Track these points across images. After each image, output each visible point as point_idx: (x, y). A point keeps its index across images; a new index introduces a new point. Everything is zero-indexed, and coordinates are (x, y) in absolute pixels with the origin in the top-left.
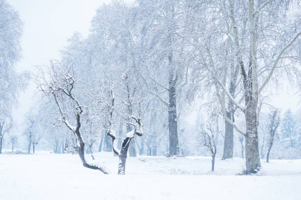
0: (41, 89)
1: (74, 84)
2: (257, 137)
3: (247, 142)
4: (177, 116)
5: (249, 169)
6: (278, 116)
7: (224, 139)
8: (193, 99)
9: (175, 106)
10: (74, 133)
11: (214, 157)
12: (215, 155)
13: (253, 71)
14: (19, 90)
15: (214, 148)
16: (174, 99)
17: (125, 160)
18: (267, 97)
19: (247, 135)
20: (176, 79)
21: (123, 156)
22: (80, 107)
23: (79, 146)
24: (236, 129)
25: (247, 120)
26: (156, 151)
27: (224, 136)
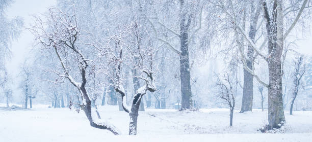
0: (40, 42)
1: (78, 35)
2: (281, 89)
3: (270, 94)
4: (190, 65)
5: (272, 124)
6: (304, 63)
7: (243, 90)
8: (209, 47)
9: (188, 54)
10: (79, 90)
11: (232, 111)
12: (233, 109)
13: (278, 14)
14: (11, 38)
15: (232, 101)
16: (187, 46)
17: (137, 119)
18: (293, 43)
19: (270, 86)
20: (189, 24)
21: (134, 114)
22: (85, 61)
23: (85, 104)
24: (258, 79)
25: (270, 69)
26: (165, 103)
27: (243, 86)
